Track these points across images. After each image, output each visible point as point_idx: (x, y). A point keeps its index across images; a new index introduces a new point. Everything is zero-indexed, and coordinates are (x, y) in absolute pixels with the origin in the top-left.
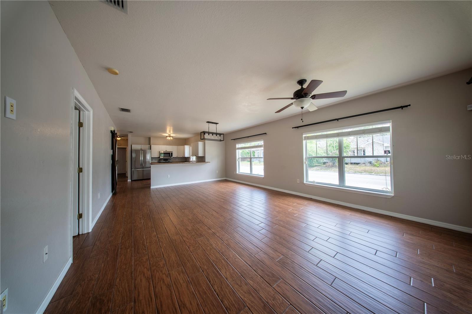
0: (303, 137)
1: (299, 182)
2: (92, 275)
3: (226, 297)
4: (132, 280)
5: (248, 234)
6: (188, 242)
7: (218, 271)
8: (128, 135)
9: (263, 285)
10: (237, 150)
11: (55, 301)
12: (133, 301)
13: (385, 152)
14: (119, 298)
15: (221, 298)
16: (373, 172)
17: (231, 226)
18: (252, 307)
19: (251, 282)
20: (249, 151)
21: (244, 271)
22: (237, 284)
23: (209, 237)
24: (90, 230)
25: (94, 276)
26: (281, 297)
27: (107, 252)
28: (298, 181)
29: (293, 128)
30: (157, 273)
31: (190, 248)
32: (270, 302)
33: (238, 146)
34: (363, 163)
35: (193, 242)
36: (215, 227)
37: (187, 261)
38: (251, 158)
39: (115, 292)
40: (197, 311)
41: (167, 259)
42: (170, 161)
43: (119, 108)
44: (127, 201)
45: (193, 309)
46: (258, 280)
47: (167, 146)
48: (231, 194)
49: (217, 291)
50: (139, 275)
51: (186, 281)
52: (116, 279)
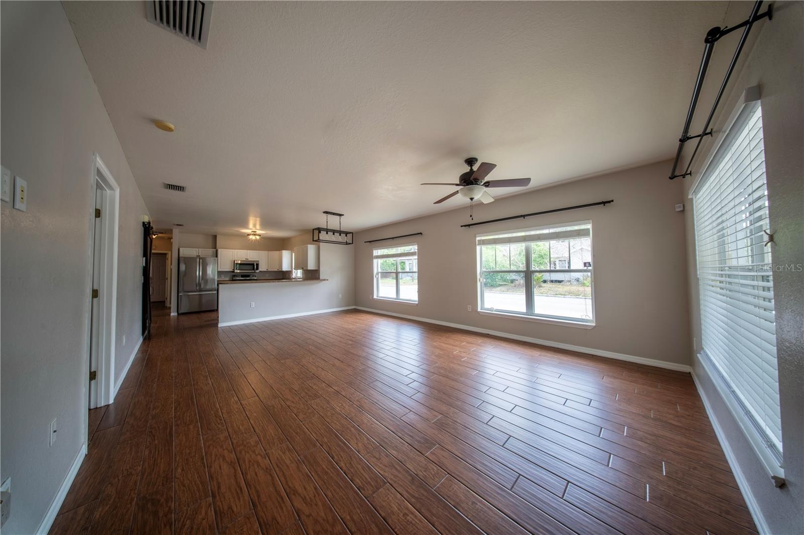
0: (477, 241)
1: (470, 310)
2: (130, 468)
3: (358, 474)
4: (205, 468)
5: (392, 391)
6: (294, 407)
7: (344, 443)
8: (172, 230)
9: (412, 455)
10: (374, 260)
11: (67, 512)
12: (211, 495)
13: (585, 264)
14: (186, 495)
15: (350, 477)
16: (580, 295)
17: (365, 379)
18: (395, 482)
19: (394, 452)
20: (394, 261)
21: (385, 439)
22: (375, 457)
23: (330, 398)
24: (111, 401)
25: (133, 469)
26: (436, 467)
27: (151, 432)
28: (470, 308)
29: (461, 226)
30: (246, 454)
31: (299, 415)
32: (420, 473)
33: (377, 252)
34: (568, 281)
35: (303, 407)
36: (339, 383)
37: (295, 434)
38: (397, 273)
39: (177, 487)
40: (315, 496)
41: (260, 433)
42: (253, 278)
43: (165, 184)
44: (174, 349)
45: (308, 496)
46: (405, 449)
47: (249, 251)
48: (364, 332)
49: (344, 468)
50: (215, 461)
51: (296, 461)
52: (176, 469)
